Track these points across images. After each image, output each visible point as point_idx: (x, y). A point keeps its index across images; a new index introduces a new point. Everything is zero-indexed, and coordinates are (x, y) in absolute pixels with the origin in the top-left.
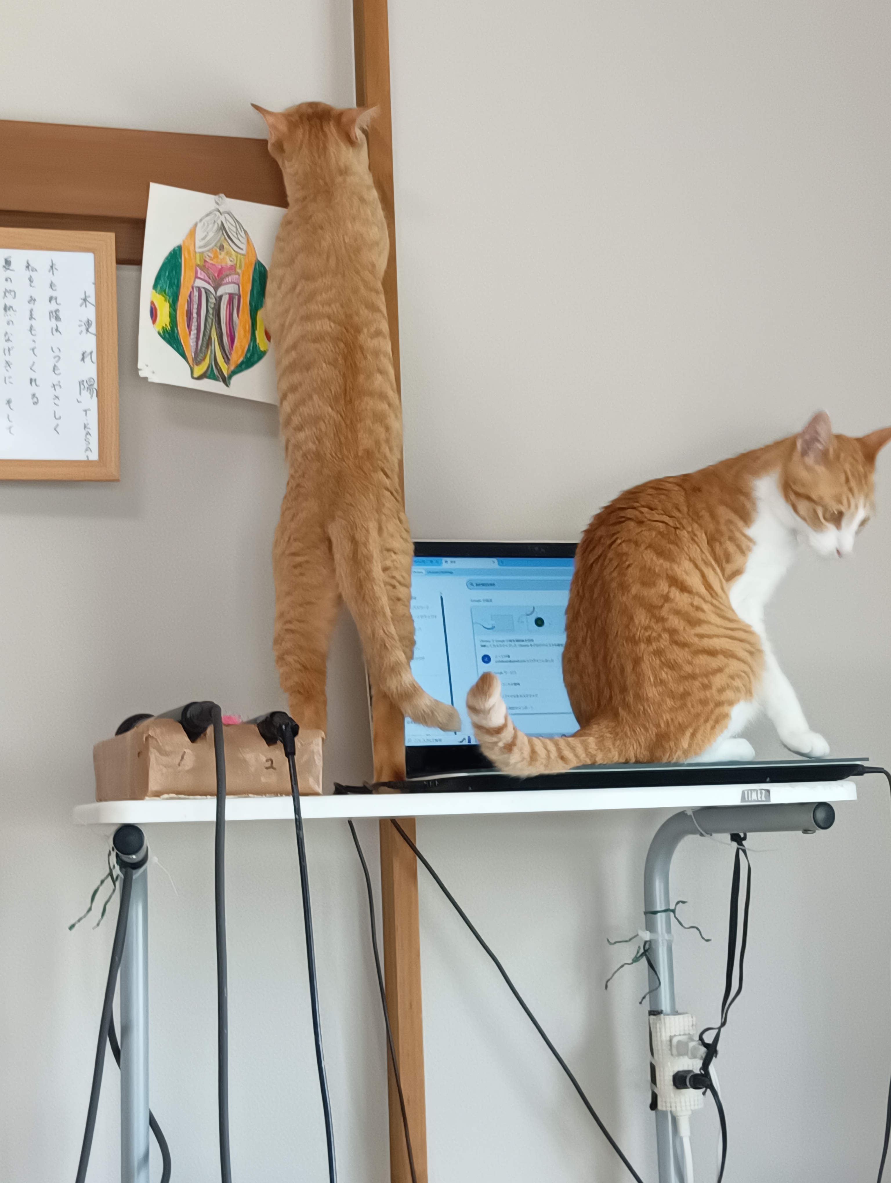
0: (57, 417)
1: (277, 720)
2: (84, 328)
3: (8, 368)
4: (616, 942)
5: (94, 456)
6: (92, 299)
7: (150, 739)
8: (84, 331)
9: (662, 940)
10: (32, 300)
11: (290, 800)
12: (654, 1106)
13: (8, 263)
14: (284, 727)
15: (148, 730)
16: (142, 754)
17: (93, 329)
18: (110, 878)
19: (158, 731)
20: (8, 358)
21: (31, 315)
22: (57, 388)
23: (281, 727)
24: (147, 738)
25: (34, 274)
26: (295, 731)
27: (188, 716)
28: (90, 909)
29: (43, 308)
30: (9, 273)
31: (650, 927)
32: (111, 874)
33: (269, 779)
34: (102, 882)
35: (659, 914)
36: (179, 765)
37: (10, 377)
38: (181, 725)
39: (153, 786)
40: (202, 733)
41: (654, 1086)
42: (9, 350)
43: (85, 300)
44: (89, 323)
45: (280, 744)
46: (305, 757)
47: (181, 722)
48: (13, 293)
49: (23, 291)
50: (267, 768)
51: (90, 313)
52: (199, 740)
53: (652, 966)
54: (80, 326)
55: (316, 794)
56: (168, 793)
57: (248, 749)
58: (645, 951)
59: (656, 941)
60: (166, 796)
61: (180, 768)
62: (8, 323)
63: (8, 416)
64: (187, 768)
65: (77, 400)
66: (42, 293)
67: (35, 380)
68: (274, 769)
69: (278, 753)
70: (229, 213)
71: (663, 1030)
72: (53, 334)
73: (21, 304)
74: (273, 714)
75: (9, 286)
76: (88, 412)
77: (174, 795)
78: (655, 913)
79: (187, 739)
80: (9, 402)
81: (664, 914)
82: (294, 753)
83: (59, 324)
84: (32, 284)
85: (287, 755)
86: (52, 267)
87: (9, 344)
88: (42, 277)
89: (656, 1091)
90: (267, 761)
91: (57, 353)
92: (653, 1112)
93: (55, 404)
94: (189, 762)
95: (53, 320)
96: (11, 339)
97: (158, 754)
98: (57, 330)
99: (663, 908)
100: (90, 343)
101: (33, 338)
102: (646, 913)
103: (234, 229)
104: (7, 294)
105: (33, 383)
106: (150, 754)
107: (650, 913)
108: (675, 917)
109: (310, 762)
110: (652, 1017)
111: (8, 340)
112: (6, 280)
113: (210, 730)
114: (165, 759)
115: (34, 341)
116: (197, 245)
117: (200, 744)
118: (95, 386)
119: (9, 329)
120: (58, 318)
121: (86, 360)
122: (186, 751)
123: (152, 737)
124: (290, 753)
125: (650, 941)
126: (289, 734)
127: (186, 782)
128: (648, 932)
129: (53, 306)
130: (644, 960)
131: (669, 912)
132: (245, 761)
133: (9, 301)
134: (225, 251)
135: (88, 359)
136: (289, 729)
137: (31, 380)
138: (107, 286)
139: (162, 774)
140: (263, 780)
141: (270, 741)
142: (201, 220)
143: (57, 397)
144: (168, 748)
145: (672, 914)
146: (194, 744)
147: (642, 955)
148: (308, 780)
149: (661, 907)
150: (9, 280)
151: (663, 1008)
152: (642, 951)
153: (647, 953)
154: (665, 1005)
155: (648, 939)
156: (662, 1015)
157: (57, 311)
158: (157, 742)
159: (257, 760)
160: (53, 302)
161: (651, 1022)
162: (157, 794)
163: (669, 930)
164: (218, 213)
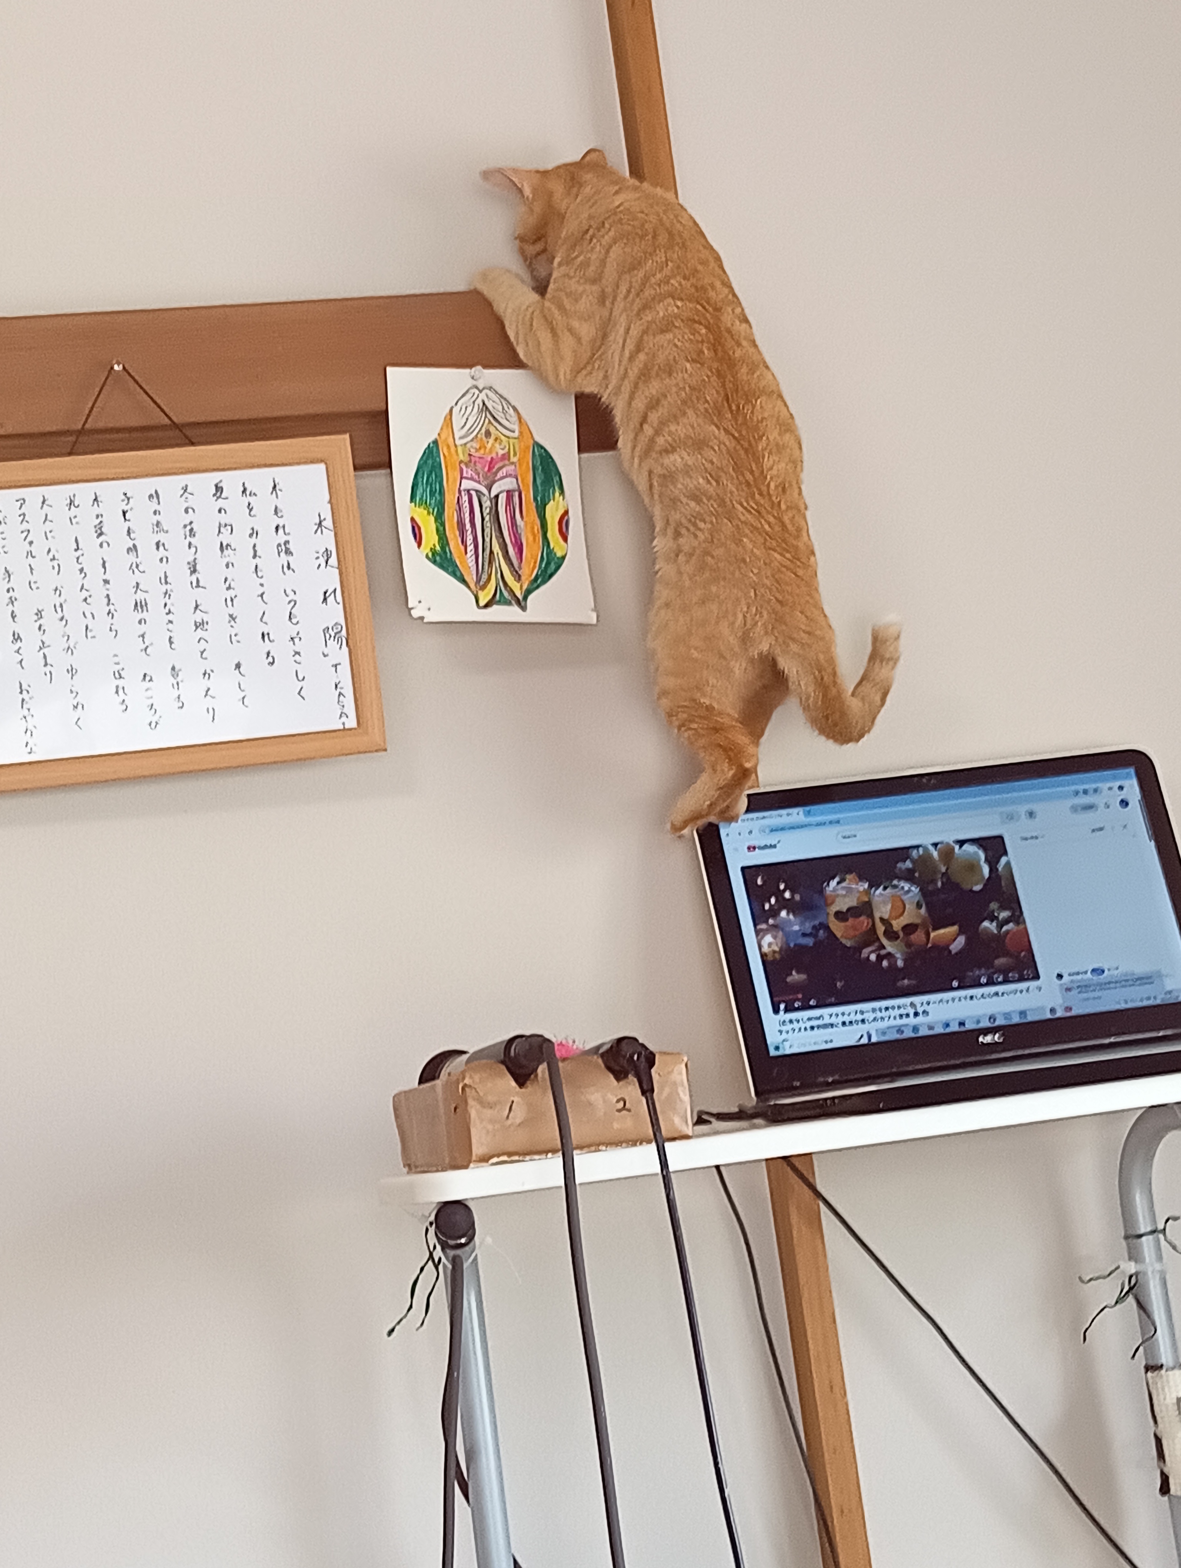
0: (301, 678)
1: (625, 1046)
2: (322, 561)
3: (232, 623)
4: (1091, 1280)
5: (352, 723)
6: (328, 523)
7: (467, 1089)
8: (323, 564)
9: (1153, 1272)
10: (254, 533)
11: (653, 1146)
12: (1165, 1489)
13: (219, 489)
14: (635, 1057)
15: (464, 1078)
16: (459, 1108)
17: (333, 560)
18: (430, 1262)
19: (477, 1077)
20: (231, 610)
21: (255, 552)
22: (297, 640)
23: (632, 1057)
24: (463, 1089)
25: (252, 499)
26: (651, 1060)
27: (512, 1053)
28: (411, 1307)
29: (268, 542)
30: (221, 503)
31: (1134, 1255)
32: (431, 1256)
33: (623, 1124)
34: (422, 1269)
35: (1144, 1239)
36: (508, 1117)
37: (236, 635)
38: (503, 1067)
39: (477, 1150)
40: (532, 1073)
41: (1162, 1464)
42: (232, 600)
43: (320, 524)
44: (328, 554)
45: (632, 1078)
46: (667, 1090)
47: (503, 1062)
48: (229, 528)
49: (243, 523)
50: (619, 1111)
51: (328, 540)
52: (528, 1082)
53: (1142, 1306)
54: (317, 558)
55: (686, 1137)
56: (498, 1156)
57: (592, 1089)
58: (1131, 1289)
59: (1145, 1274)
60: (495, 1160)
61: (509, 1122)
62: (227, 566)
63: (239, 684)
64: (518, 1121)
65: (323, 654)
66: (265, 522)
67: (268, 634)
68: (629, 1110)
69: (631, 1089)
70: (490, 388)
71: (1166, 1390)
72: (284, 573)
73: (241, 541)
74: (620, 1040)
75: (223, 518)
76: (338, 666)
77: (505, 1158)
78: (1140, 1236)
79: (513, 1084)
80: (238, 666)
81: (1151, 1237)
82: (652, 1090)
83: (290, 559)
84: (252, 513)
85: (644, 1093)
86: (275, 487)
87: (231, 593)
88: (264, 502)
89: (1166, 1470)
90: (618, 1101)
91: (292, 596)
92: (1166, 1498)
93: (295, 661)
94: (519, 1114)
95: (283, 554)
96: (232, 586)
97: (478, 1107)
98: (289, 568)
99: (1149, 1229)
100: (331, 579)
101: (262, 581)
102: (1127, 1237)
103: (500, 408)
104: (222, 529)
105: (266, 637)
106: (469, 1108)
107: (1132, 1237)
108: (1166, 1240)
109: (673, 1098)
110: (1149, 1374)
111: (229, 588)
112: (220, 511)
113: (542, 1069)
114: (488, 1113)
115: (262, 585)
116: (457, 437)
117: (530, 1088)
118: (344, 632)
119: (230, 573)
120: (288, 552)
121: (329, 600)
122: (516, 1099)
123: (470, 1086)
124: (647, 1090)
125: (1137, 1274)
126: (643, 1064)
127: (519, 1140)
128: (1133, 1264)
129: (281, 538)
130: (1131, 1299)
131: (1156, 1234)
132: (590, 1104)
133: (225, 538)
134: (493, 437)
135: (331, 599)
136: (643, 1059)
137: (263, 635)
138: (346, 502)
139: (488, 1132)
140: (616, 1126)
141: (620, 1075)
142: (456, 404)
143: (298, 653)
144: (490, 1098)
145: (1161, 1236)
146: (523, 1090)
147: (1127, 1293)
148: (673, 1121)
149: (1146, 1228)
150: (223, 511)
151: (1163, 1361)
152: (1126, 1288)
153: (1134, 1291)
154: (1165, 1356)
155: (1133, 1271)
156: (1163, 1372)
157: (287, 542)
158: (477, 1092)
159: (604, 1101)
160: (281, 531)
161: (1150, 1382)
162: (484, 1159)
163: (1160, 1258)
164: (477, 392)
